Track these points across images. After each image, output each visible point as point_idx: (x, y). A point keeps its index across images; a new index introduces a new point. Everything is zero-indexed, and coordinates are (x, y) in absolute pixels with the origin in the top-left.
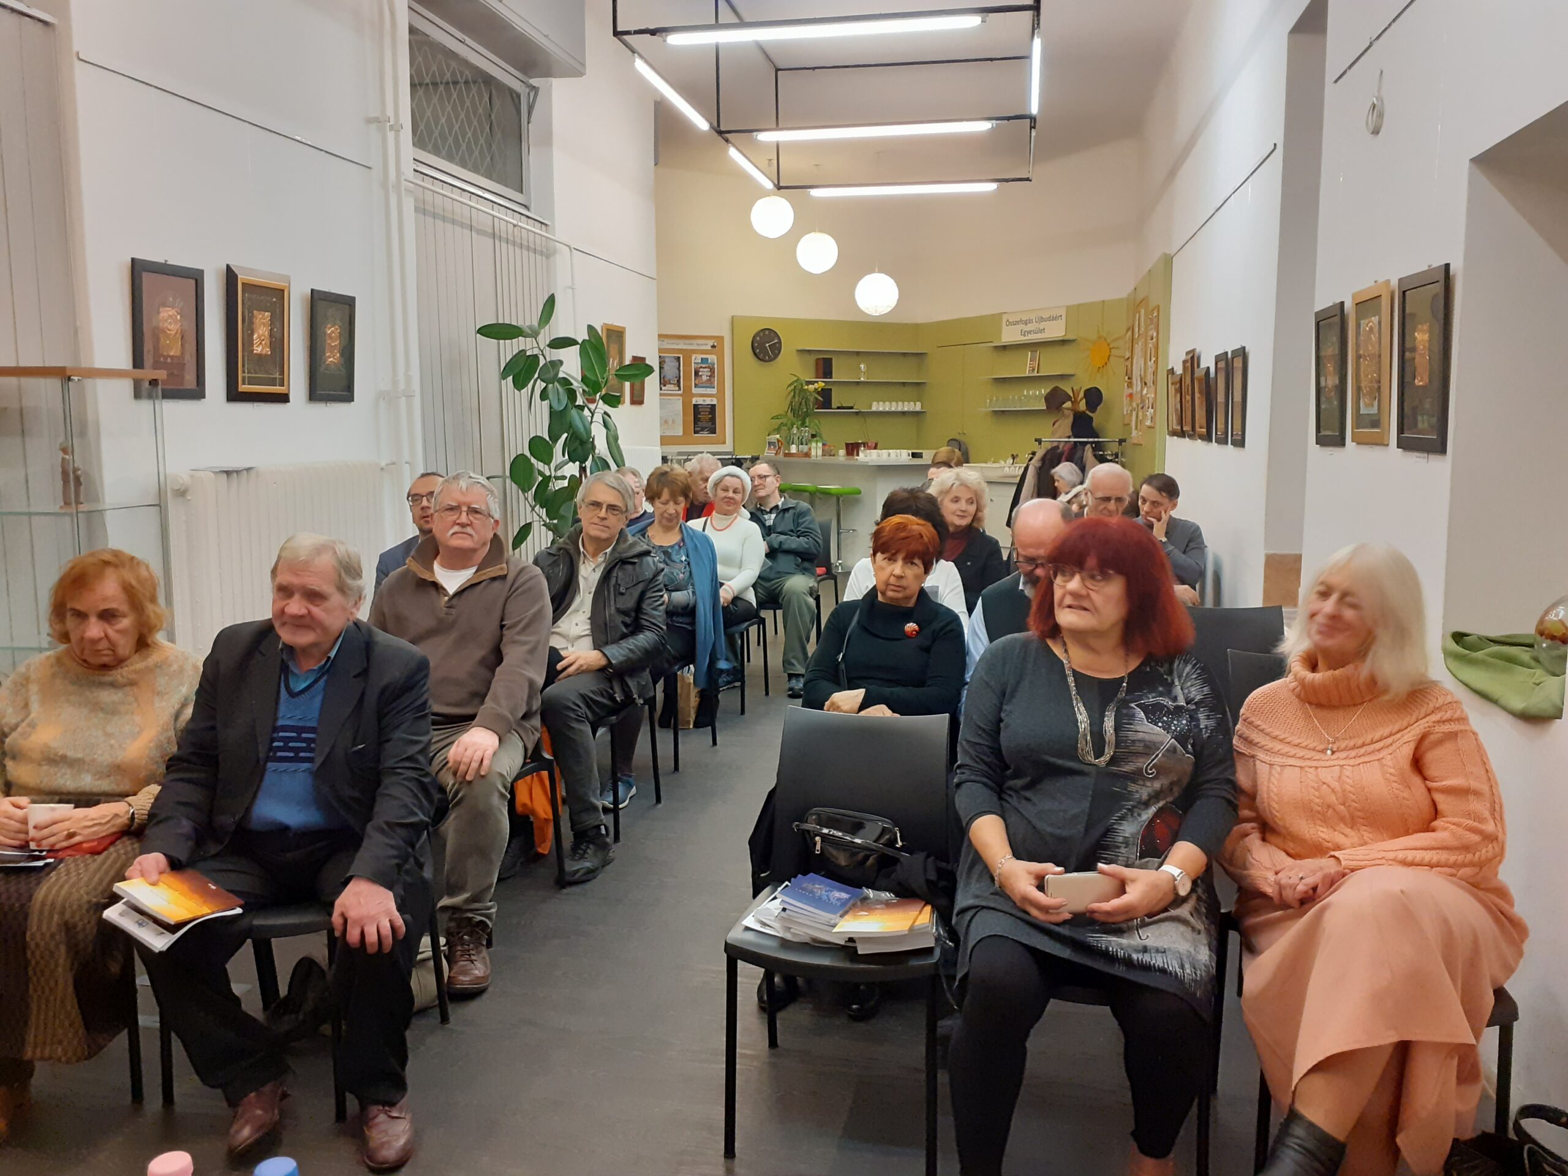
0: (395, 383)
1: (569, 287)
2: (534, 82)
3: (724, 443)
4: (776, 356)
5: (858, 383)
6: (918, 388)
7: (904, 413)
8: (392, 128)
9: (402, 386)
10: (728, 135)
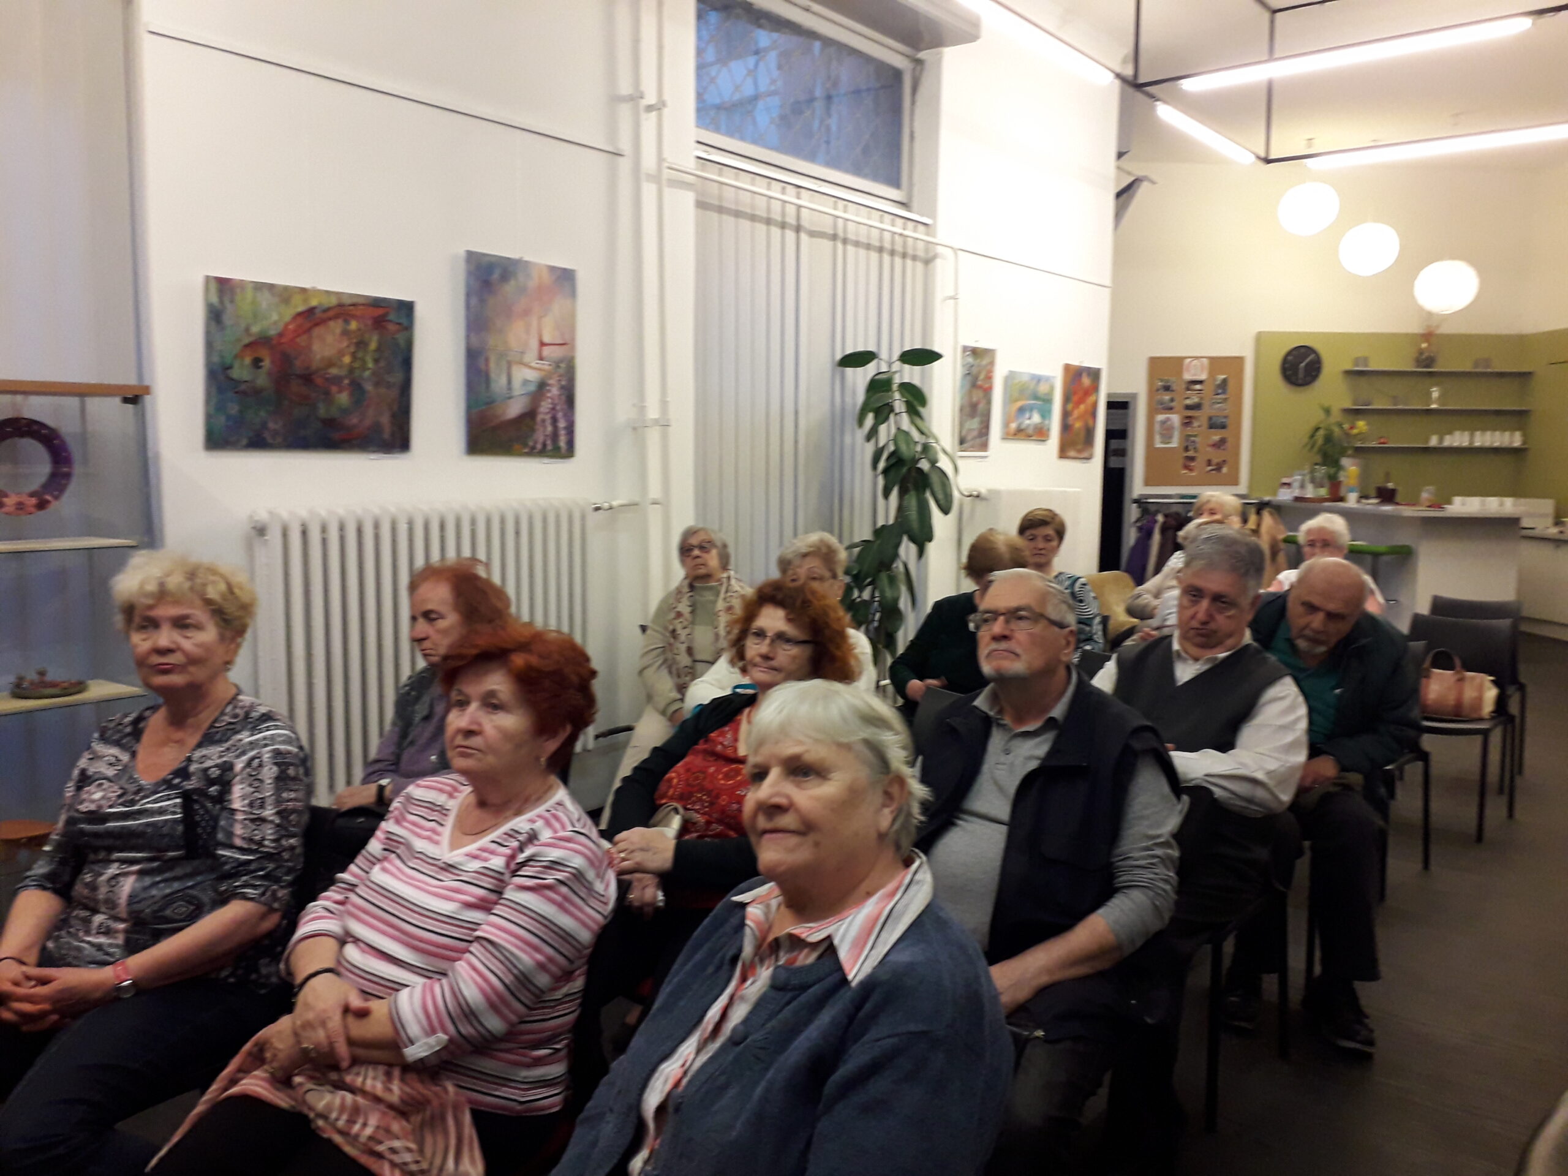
0: (642, 409)
1: (951, 298)
2: (922, 55)
3: (1234, 482)
4: (1314, 378)
5: (1429, 412)
6: (1518, 418)
7: (1497, 450)
8: (650, 108)
9: (653, 413)
10: (1148, 89)
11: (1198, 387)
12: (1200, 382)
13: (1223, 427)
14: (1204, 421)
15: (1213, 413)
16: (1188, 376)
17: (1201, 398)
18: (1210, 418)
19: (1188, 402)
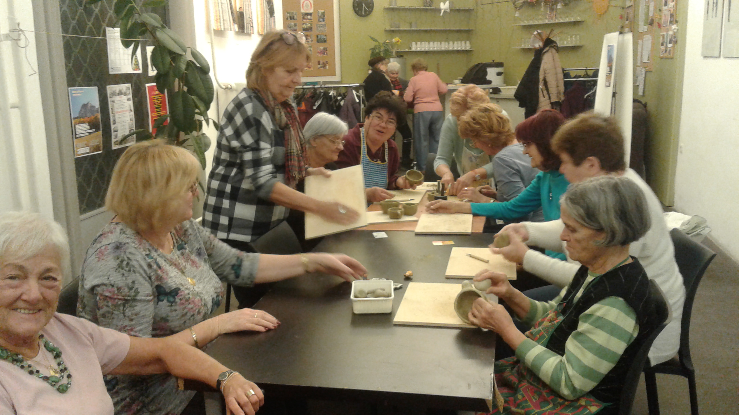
3: (333, 74)
4: (370, 12)
6: (468, 34)
7: (458, 52)
11: (309, 17)
12: (310, 14)
13: (325, 41)
14: (314, 38)
15: (318, 33)
16: (303, 11)
17: (311, 24)
18: (317, 36)
19: (305, 26)
